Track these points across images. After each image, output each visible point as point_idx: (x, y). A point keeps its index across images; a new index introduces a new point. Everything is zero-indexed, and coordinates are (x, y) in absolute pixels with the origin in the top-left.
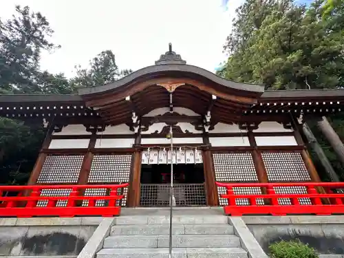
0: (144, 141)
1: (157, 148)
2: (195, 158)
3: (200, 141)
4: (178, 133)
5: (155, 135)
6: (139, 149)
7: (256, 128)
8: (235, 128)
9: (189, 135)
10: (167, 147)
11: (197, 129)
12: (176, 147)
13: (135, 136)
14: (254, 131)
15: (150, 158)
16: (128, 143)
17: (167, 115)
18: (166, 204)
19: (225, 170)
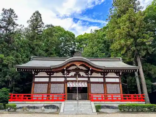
0: (68, 79)
1: (72, 81)
2: (85, 85)
3: (87, 79)
4: (80, 76)
5: (72, 77)
6: (66, 82)
7: (107, 75)
8: (99, 75)
9: (83, 77)
10: (76, 81)
11: (86, 75)
12: (79, 81)
13: (65, 77)
14: (106, 76)
15: (70, 85)
16: (63, 80)
17: (76, 69)
18: (76, 99)
19: (94, 89)
